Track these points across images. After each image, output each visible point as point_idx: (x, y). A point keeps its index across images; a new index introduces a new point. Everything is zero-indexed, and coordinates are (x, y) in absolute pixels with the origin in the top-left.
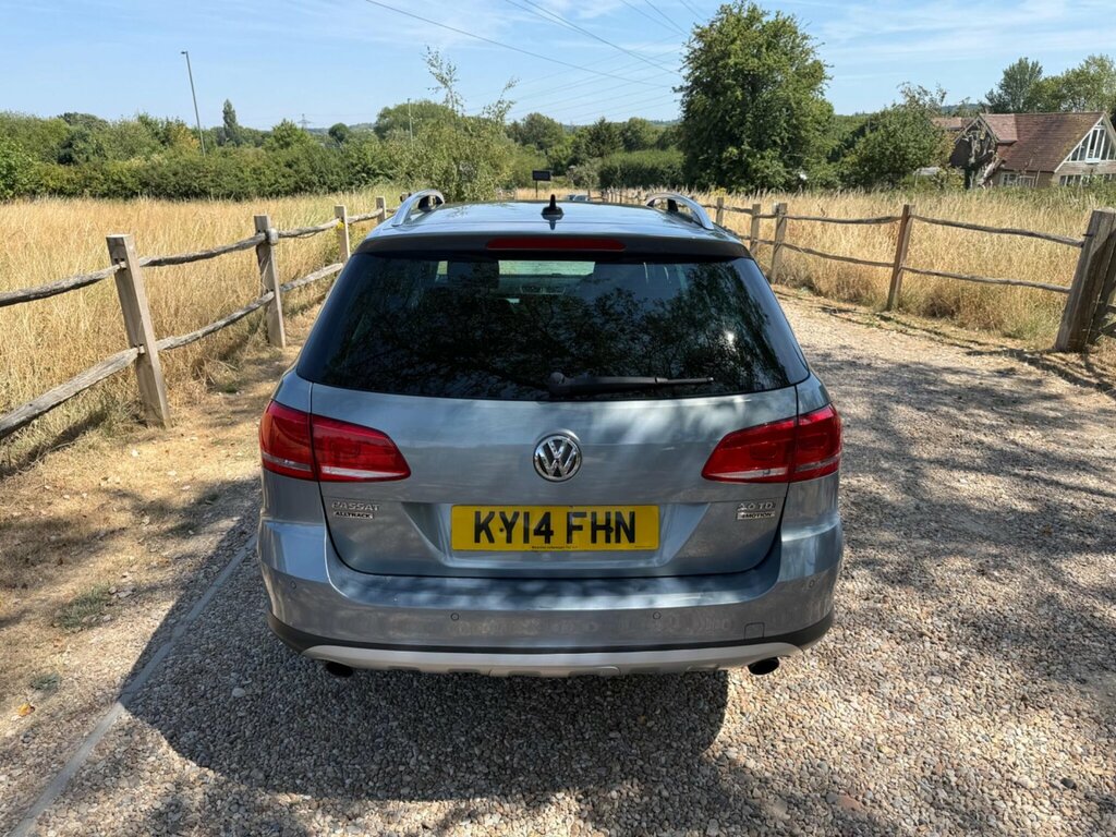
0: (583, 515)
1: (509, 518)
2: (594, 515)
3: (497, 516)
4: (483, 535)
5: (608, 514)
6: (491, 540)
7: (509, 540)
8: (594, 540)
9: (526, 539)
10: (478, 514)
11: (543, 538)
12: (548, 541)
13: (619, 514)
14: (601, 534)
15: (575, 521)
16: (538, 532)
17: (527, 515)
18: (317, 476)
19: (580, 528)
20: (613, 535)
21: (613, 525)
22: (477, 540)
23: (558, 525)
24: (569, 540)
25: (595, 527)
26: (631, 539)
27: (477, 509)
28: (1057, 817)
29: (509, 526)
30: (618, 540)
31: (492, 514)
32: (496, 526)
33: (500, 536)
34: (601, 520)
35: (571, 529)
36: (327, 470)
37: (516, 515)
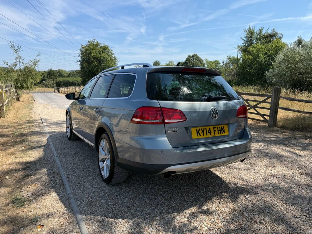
0: (216, 128)
1: (203, 130)
2: (218, 128)
3: (200, 129)
4: (198, 134)
5: (220, 127)
6: (200, 135)
7: (204, 135)
8: (218, 133)
9: (207, 135)
10: (197, 129)
11: (210, 134)
12: (211, 134)
13: (221, 127)
14: (219, 132)
15: (215, 129)
16: (209, 133)
17: (206, 129)
18: (164, 123)
19: (216, 131)
20: (221, 132)
21: (221, 130)
22: (198, 136)
23: (212, 130)
24: (214, 134)
25: (218, 130)
26: (224, 133)
27: (196, 128)
28: (289, 180)
29: (203, 132)
30: (222, 133)
31: (199, 129)
32: (200, 132)
33: (202, 134)
34: (219, 129)
35: (215, 131)
36: (166, 121)
37: (204, 129)
